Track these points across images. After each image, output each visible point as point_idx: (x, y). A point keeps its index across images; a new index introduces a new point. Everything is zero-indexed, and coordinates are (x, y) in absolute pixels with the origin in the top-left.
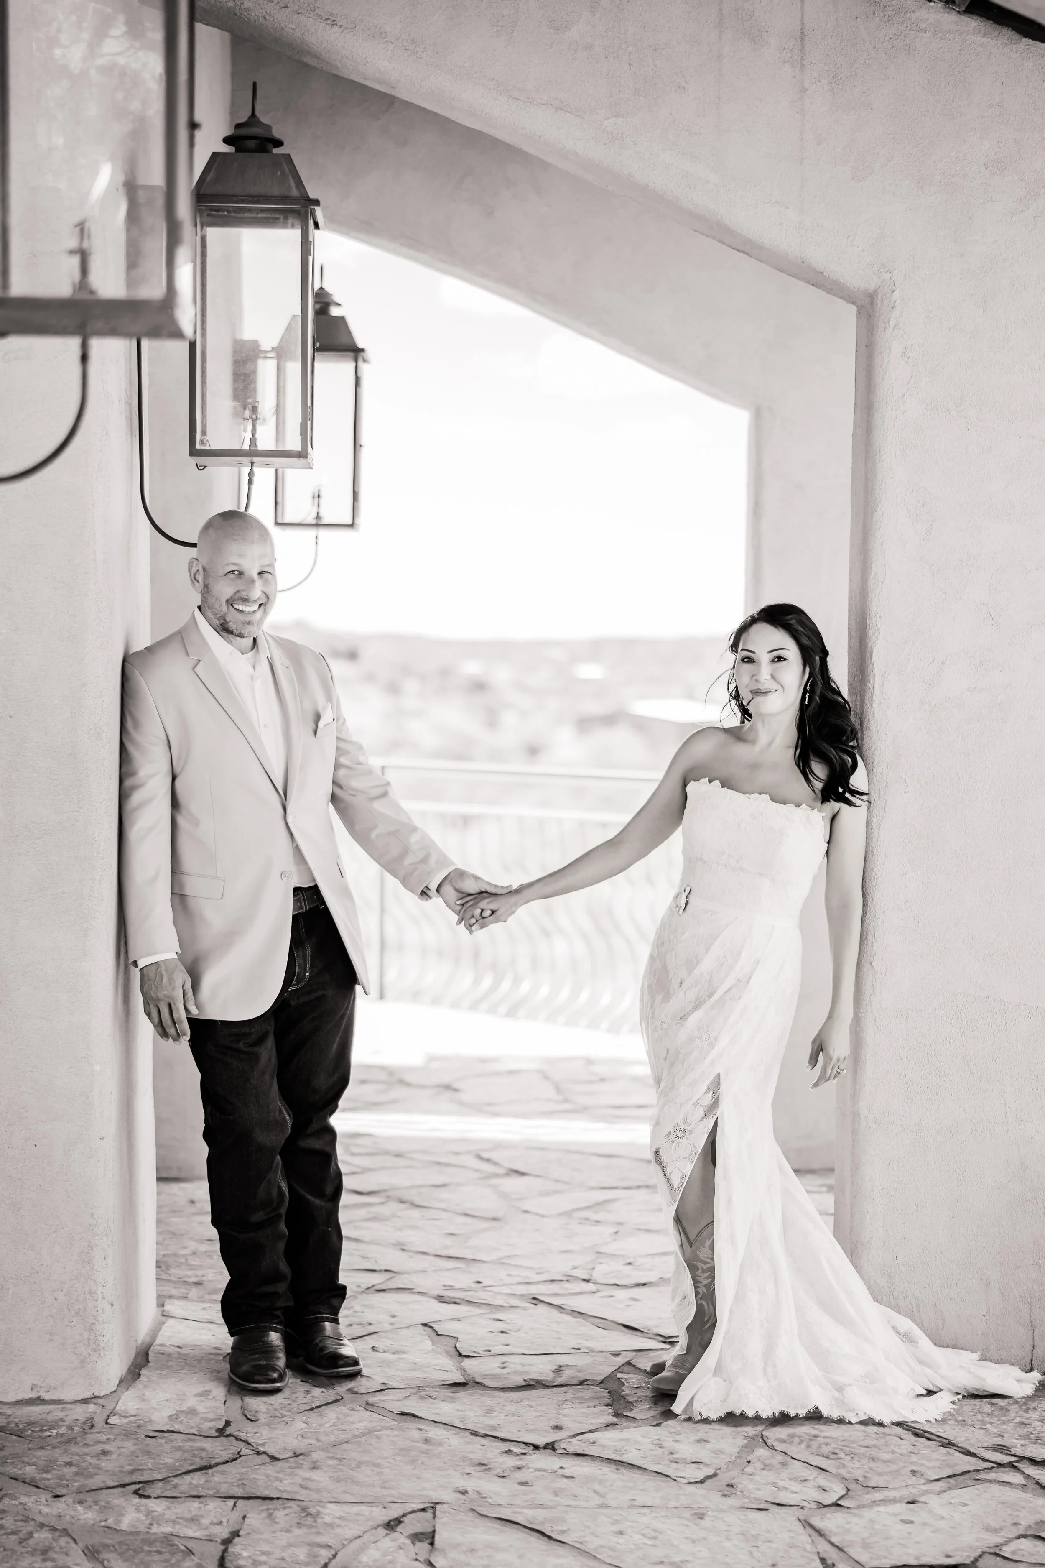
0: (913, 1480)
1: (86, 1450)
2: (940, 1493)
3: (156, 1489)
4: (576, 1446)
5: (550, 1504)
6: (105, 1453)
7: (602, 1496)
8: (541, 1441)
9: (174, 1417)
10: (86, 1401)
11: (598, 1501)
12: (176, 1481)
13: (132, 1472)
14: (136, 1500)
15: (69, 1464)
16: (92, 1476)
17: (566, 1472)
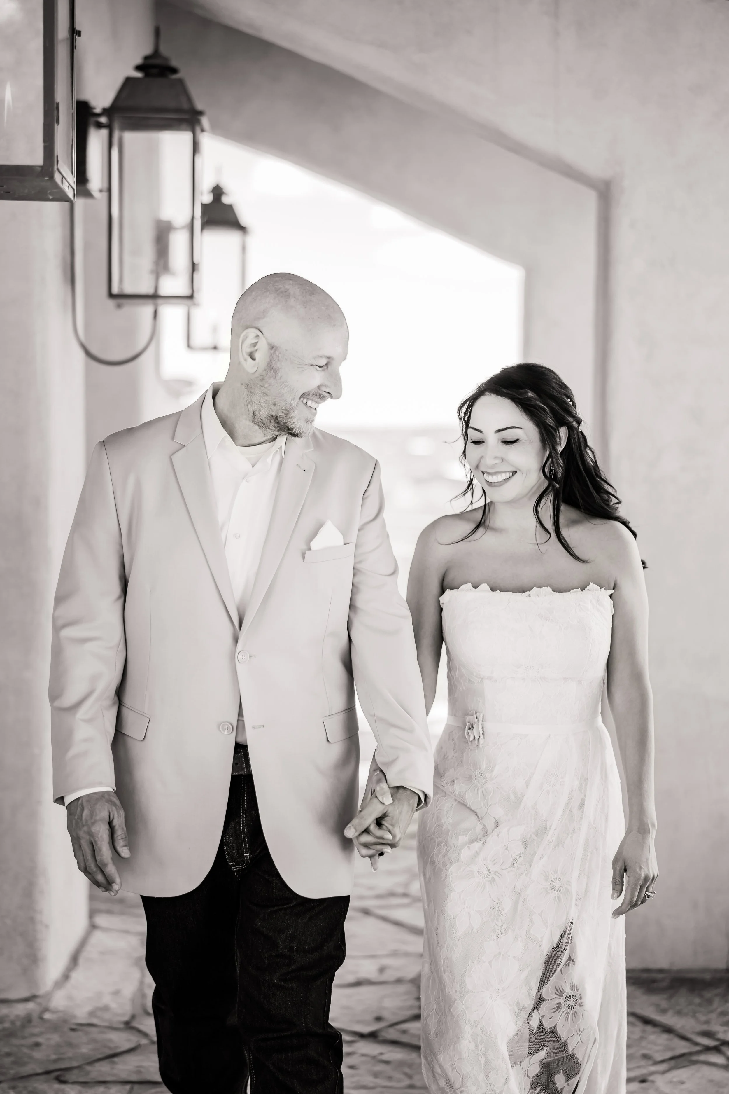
0: (643, 1063)
1: (23, 1042)
2: (664, 1072)
3: (72, 1076)
4: (392, 1034)
5: (371, 1085)
6: (37, 1045)
7: (410, 1077)
8: (366, 1029)
9: (92, 1014)
10: (26, 1000)
11: (407, 1082)
12: (88, 1068)
13: (55, 1061)
14: (57, 1086)
15: (8, 1055)
16: (24, 1064)
17: (385, 1057)
